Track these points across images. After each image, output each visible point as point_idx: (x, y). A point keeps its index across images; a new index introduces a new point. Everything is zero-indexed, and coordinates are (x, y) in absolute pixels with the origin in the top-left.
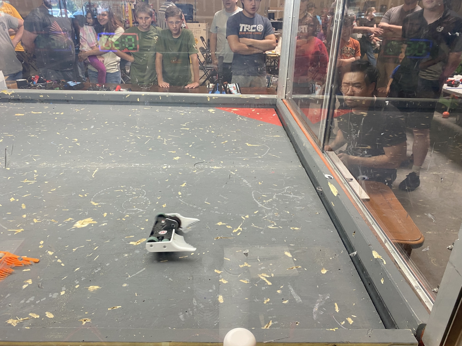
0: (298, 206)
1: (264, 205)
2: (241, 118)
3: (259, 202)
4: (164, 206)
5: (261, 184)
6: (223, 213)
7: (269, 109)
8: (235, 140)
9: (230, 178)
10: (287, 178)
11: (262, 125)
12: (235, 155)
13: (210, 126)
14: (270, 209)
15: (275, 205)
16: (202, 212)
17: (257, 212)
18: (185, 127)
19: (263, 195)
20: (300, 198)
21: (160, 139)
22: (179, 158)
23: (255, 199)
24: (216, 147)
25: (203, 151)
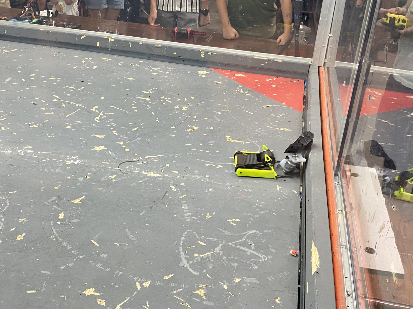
0: (250, 277)
1: (191, 262)
2: (242, 91)
3: (185, 254)
4: (19, 238)
5: (210, 217)
6: (108, 270)
7: (295, 81)
8: (212, 128)
9: (163, 197)
10: (260, 213)
11: (270, 106)
12: (197, 154)
13: (186, 99)
14: (198, 274)
15: (210, 268)
16: (74, 262)
17: (170, 276)
18: (146, 96)
19: (200, 242)
20: (263, 258)
21: (94, 113)
22: (104, 148)
23: (182, 248)
24: (174, 136)
25: (149, 140)
